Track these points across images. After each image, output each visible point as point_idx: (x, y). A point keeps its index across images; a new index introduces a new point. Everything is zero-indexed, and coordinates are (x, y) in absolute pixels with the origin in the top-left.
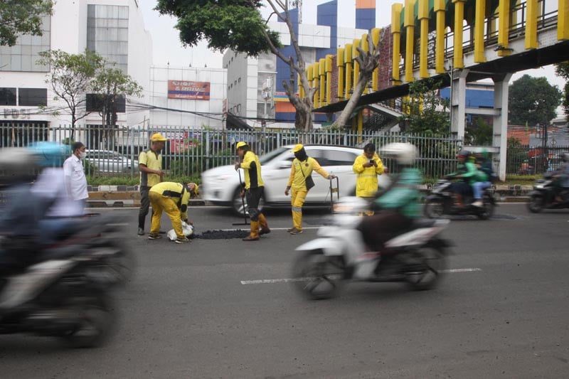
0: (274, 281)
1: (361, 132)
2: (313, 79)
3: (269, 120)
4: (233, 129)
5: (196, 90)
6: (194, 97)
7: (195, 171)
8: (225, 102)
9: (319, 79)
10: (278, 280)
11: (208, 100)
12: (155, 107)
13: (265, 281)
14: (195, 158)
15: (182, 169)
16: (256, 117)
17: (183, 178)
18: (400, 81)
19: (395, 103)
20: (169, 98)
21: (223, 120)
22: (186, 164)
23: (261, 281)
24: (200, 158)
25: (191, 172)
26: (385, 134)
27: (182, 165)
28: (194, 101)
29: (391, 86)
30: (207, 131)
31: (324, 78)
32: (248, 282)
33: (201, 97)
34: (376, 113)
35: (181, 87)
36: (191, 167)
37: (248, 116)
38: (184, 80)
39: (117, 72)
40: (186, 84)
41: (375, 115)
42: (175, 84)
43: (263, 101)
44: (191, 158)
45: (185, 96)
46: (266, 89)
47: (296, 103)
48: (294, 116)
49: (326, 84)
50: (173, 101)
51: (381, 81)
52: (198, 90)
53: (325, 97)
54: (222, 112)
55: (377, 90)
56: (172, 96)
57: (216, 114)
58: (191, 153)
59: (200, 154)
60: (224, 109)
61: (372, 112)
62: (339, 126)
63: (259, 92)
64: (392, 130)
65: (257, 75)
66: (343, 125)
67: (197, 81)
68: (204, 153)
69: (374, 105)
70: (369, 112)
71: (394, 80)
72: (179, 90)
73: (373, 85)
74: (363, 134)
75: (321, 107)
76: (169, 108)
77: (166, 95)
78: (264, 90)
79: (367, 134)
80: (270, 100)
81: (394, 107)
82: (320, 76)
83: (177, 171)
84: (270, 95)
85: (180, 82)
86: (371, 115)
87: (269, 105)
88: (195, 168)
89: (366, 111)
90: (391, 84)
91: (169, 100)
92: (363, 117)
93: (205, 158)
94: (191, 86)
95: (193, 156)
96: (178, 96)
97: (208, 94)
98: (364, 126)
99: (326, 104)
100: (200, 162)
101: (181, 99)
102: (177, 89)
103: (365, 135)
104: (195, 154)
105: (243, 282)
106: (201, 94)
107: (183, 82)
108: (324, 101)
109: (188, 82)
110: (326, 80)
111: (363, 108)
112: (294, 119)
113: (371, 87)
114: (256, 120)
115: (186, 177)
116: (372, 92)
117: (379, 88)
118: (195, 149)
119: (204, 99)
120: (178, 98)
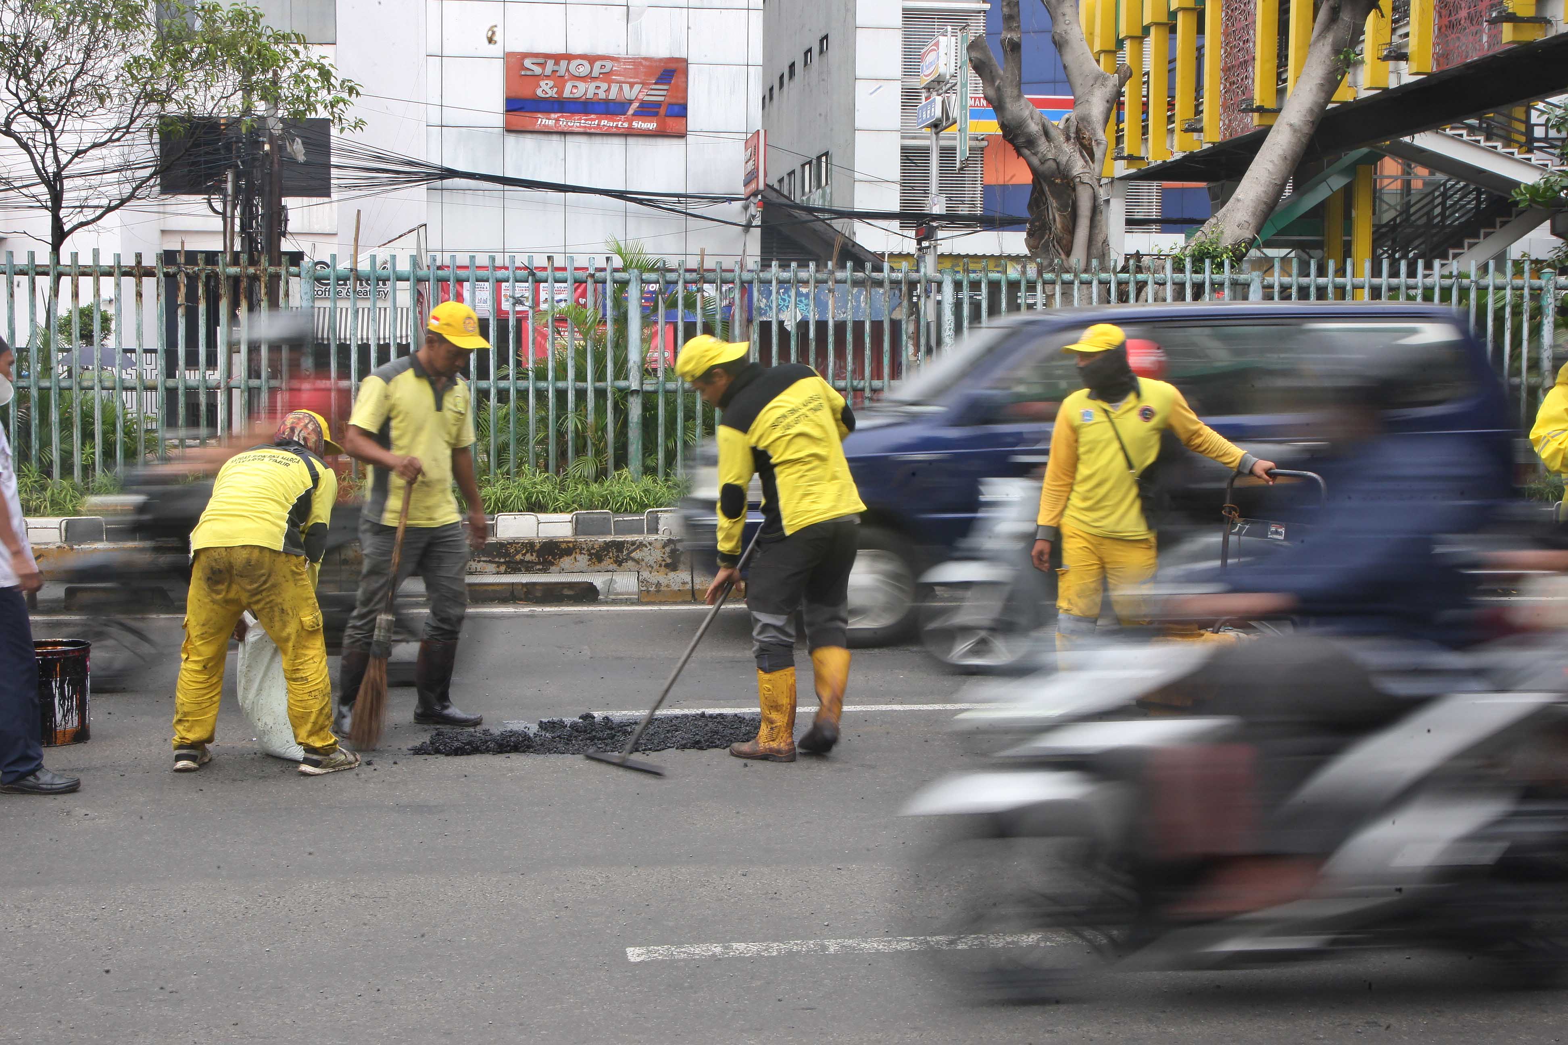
0: (776, 948)
1: (1367, 266)
2: (1146, 30)
3: (952, 219)
4: (784, 266)
5: (628, 93)
6: (621, 123)
7: (580, 451)
8: (752, 143)
9: (1173, 30)
10: (795, 945)
11: (682, 135)
12: (452, 173)
13: (739, 947)
14: (581, 395)
15: (522, 440)
16: (896, 208)
17: (525, 481)
18: (1541, 20)
19: (1530, 128)
20: (509, 129)
21: (748, 227)
22: (543, 421)
23: (717, 949)
24: (601, 394)
25: (562, 455)
26: (1484, 269)
27: (522, 423)
28: (617, 144)
29: (1498, 49)
30: (632, 275)
31: (1193, 19)
32: (660, 952)
33: (652, 126)
34: (1440, 177)
35: (559, 81)
36: (561, 434)
37: (860, 206)
38: (576, 49)
39: (240, 17)
40: (584, 69)
41: (1432, 187)
42: (538, 70)
43: (927, 139)
44: (561, 395)
45: (577, 123)
46: (937, 84)
47: (1031, 143)
48: (1026, 197)
49: (1200, 49)
50: (529, 142)
51: (1451, 26)
52: (633, 93)
53: (1198, 112)
54: (741, 190)
55: (1431, 66)
56: (521, 119)
57: (715, 200)
58: (561, 372)
59: (600, 376)
60: (751, 177)
61: (1422, 172)
62: (1227, 241)
63: (910, 97)
64: (1516, 250)
65: (898, 20)
66: (1248, 234)
67: (633, 52)
68: (621, 371)
69: (1425, 141)
70: (1407, 171)
71: (1512, 18)
72: (552, 93)
73: (1413, 46)
74: (1376, 272)
75: (1178, 156)
76: (509, 174)
77: (498, 120)
78: (928, 89)
79: (1394, 273)
80: (953, 130)
81: (1529, 144)
82: (1173, 15)
83: (502, 449)
84: (955, 112)
85: (557, 58)
86: (1417, 185)
87: (948, 153)
88: (580, 436)
89: (1390, 167)
90: (1495, 37)
91: (511, 139)
92: (1376, 196)
93: (624, 394)
94: (606, 76)
95: (570, 384)
96: (546, 121)
97: (680, 111)
98: (1379, 236)
99: (1202, 142)
100: (600, 410)
101: (564, 134)
102: (546, 89)
103: (1384, 281)
104: (581, 376)
105: (634, 954)
106: (647, 110)
107: (569, 57)
108: (1194, 128)
109: (592, 59)
110: (1201, 30)
111: (1374, 159)
112: (1025, 214)
113: (1404, 57)
114: (895, 224)
115: (538, 478)
116: (1408, 79)
117: (1439, 58)
118: (581, 354)
119: (660, 134)
120: (547, 132)
